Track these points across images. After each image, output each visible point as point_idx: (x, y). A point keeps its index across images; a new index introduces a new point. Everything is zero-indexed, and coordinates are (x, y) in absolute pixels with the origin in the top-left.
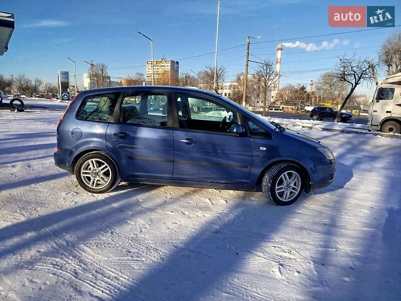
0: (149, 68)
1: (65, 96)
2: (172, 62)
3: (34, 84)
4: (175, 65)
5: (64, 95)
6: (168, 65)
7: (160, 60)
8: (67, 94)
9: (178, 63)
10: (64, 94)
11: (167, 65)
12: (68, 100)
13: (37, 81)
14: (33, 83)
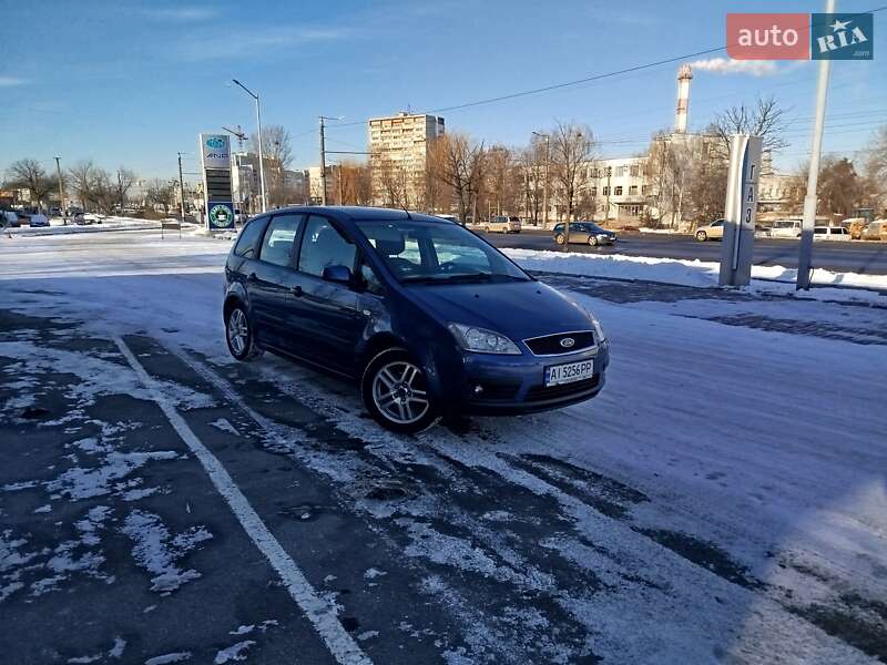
0: (375, 135)
1: (222, 217)
2: (430, 120)
3: (116, 182)
4: (435, 124)
5: (218, 213)
6: (420, 126)
7: (401, 115)
8: (226, 209)
9: (441, 121)
10: (216, 209)
11: (417, 126)
12: (232, 226)
13: (123, 173)
14: (114, 181)
